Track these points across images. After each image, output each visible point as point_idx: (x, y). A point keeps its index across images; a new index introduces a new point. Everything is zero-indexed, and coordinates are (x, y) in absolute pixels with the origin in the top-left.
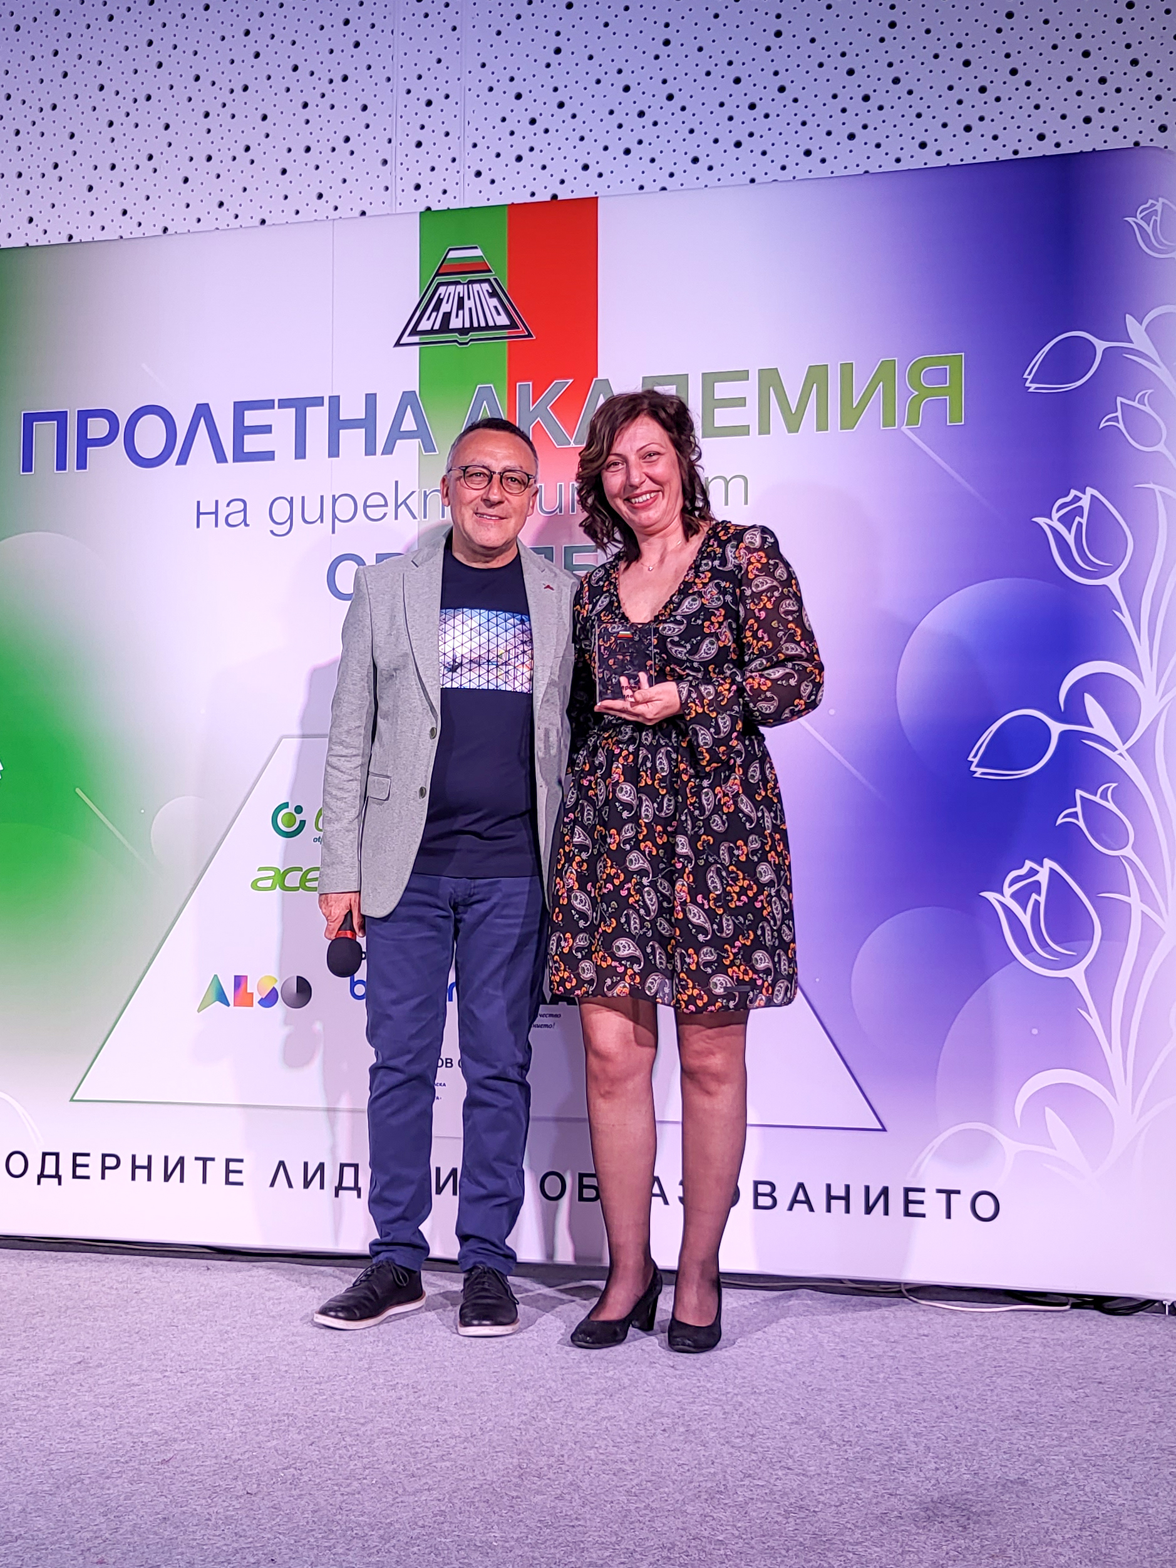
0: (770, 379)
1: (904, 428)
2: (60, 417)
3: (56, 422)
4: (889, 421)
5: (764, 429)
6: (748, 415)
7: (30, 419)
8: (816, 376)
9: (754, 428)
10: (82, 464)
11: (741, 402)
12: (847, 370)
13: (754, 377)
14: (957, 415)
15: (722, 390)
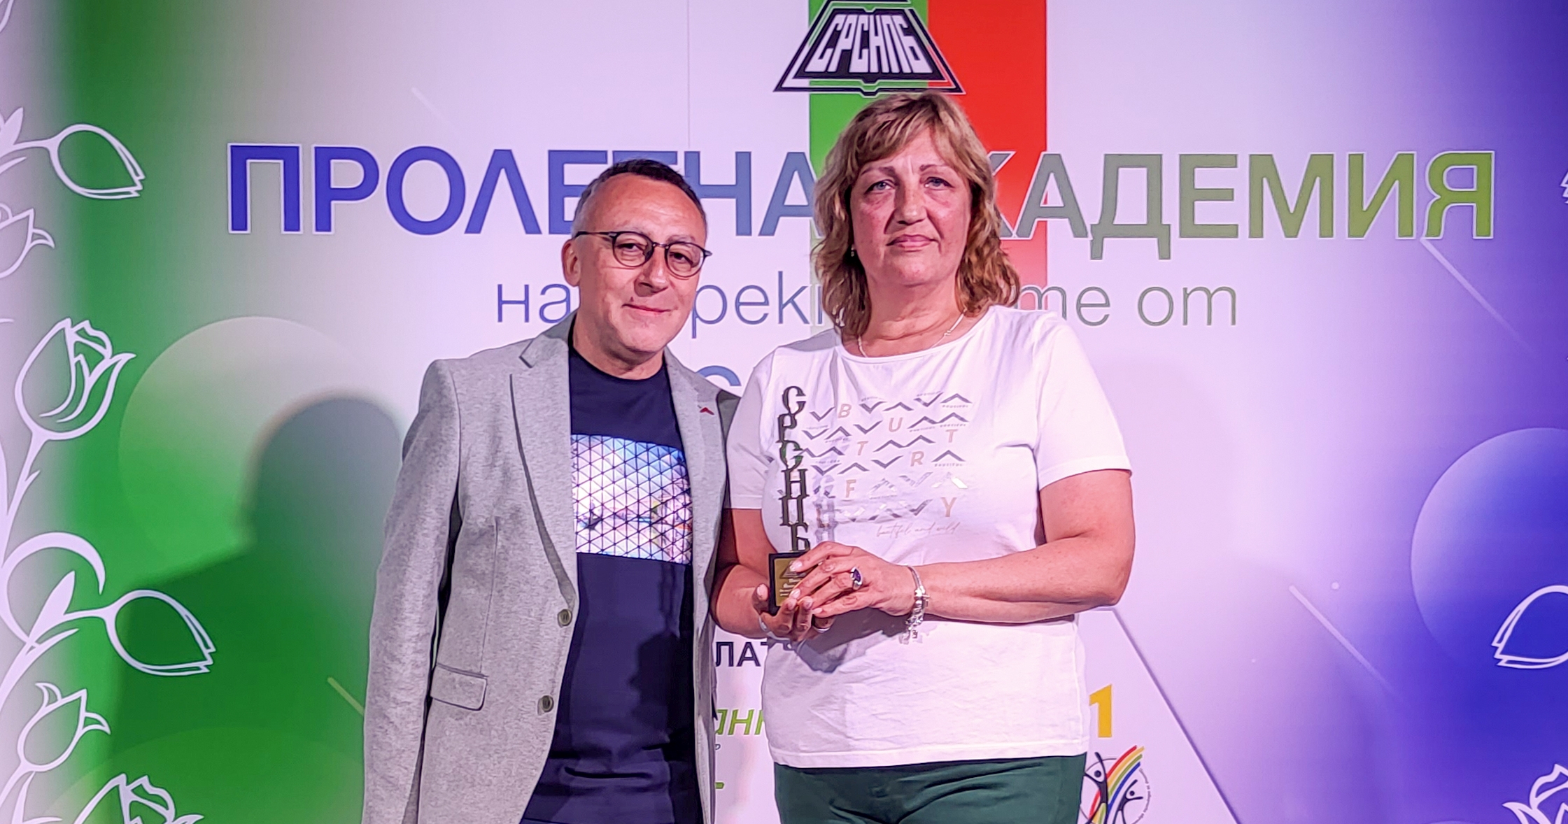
0: (1263, 167)
1: (1424, 239)
2: (289, 156)
3: (281, 162)
4: (1406, 230)
5: (1257, 230)
6: (1236, 212)
7: (241, 155)
8: (1320, 167)
9: (1244, 230)
10: (324, 223)
11: (1226, 195)
12: (1356, 162)
13: (1243, 163)
14: (1485, 226)
15: (1205, 178)
